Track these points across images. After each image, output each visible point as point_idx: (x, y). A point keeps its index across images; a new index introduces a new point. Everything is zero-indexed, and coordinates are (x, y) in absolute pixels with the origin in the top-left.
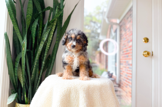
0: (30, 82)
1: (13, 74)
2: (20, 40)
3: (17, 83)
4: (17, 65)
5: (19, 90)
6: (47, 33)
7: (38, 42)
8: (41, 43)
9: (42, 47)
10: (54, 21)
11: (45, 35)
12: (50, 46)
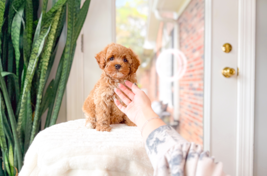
0: (14, 135)
6: (41, 37)
8: (31, 58)
9: (34, 67)
10: (55, 12)
11: (38, 41)
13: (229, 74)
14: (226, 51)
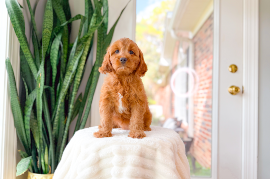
0: (51, 138)
1: (22, 125)
2: (33, 71)
3: (30, 140)
4: (28, 112)
5: (33, 152)
6: (75, 57)
7: (63, 73)
8: (66, 75)
9: (69, 82)
10: (87, 38)
11: (72, 61)
12: (82, 78)
13: (234, 92)
14: (232, 72)
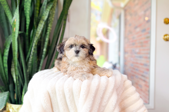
1: (1, 64)
2: (8, 17)
3: (7, 77)
4: (6, 53)
5: (11, 86)
7: (36, 21)
8: (40, 23)
9: (41, 29)
